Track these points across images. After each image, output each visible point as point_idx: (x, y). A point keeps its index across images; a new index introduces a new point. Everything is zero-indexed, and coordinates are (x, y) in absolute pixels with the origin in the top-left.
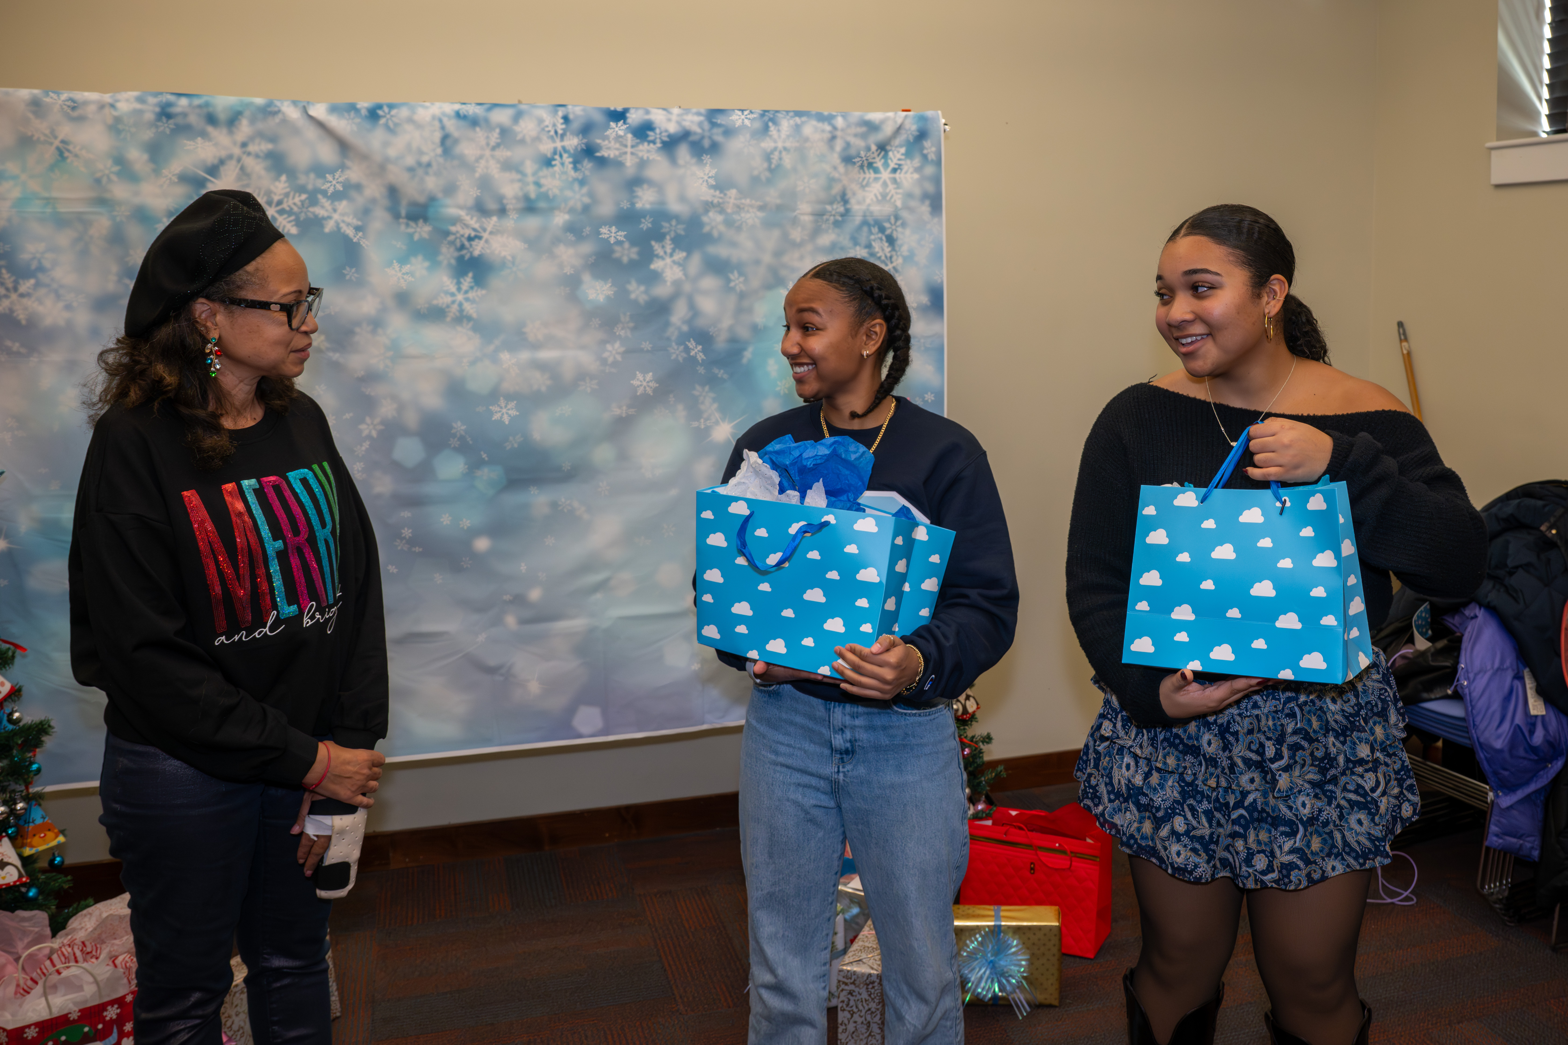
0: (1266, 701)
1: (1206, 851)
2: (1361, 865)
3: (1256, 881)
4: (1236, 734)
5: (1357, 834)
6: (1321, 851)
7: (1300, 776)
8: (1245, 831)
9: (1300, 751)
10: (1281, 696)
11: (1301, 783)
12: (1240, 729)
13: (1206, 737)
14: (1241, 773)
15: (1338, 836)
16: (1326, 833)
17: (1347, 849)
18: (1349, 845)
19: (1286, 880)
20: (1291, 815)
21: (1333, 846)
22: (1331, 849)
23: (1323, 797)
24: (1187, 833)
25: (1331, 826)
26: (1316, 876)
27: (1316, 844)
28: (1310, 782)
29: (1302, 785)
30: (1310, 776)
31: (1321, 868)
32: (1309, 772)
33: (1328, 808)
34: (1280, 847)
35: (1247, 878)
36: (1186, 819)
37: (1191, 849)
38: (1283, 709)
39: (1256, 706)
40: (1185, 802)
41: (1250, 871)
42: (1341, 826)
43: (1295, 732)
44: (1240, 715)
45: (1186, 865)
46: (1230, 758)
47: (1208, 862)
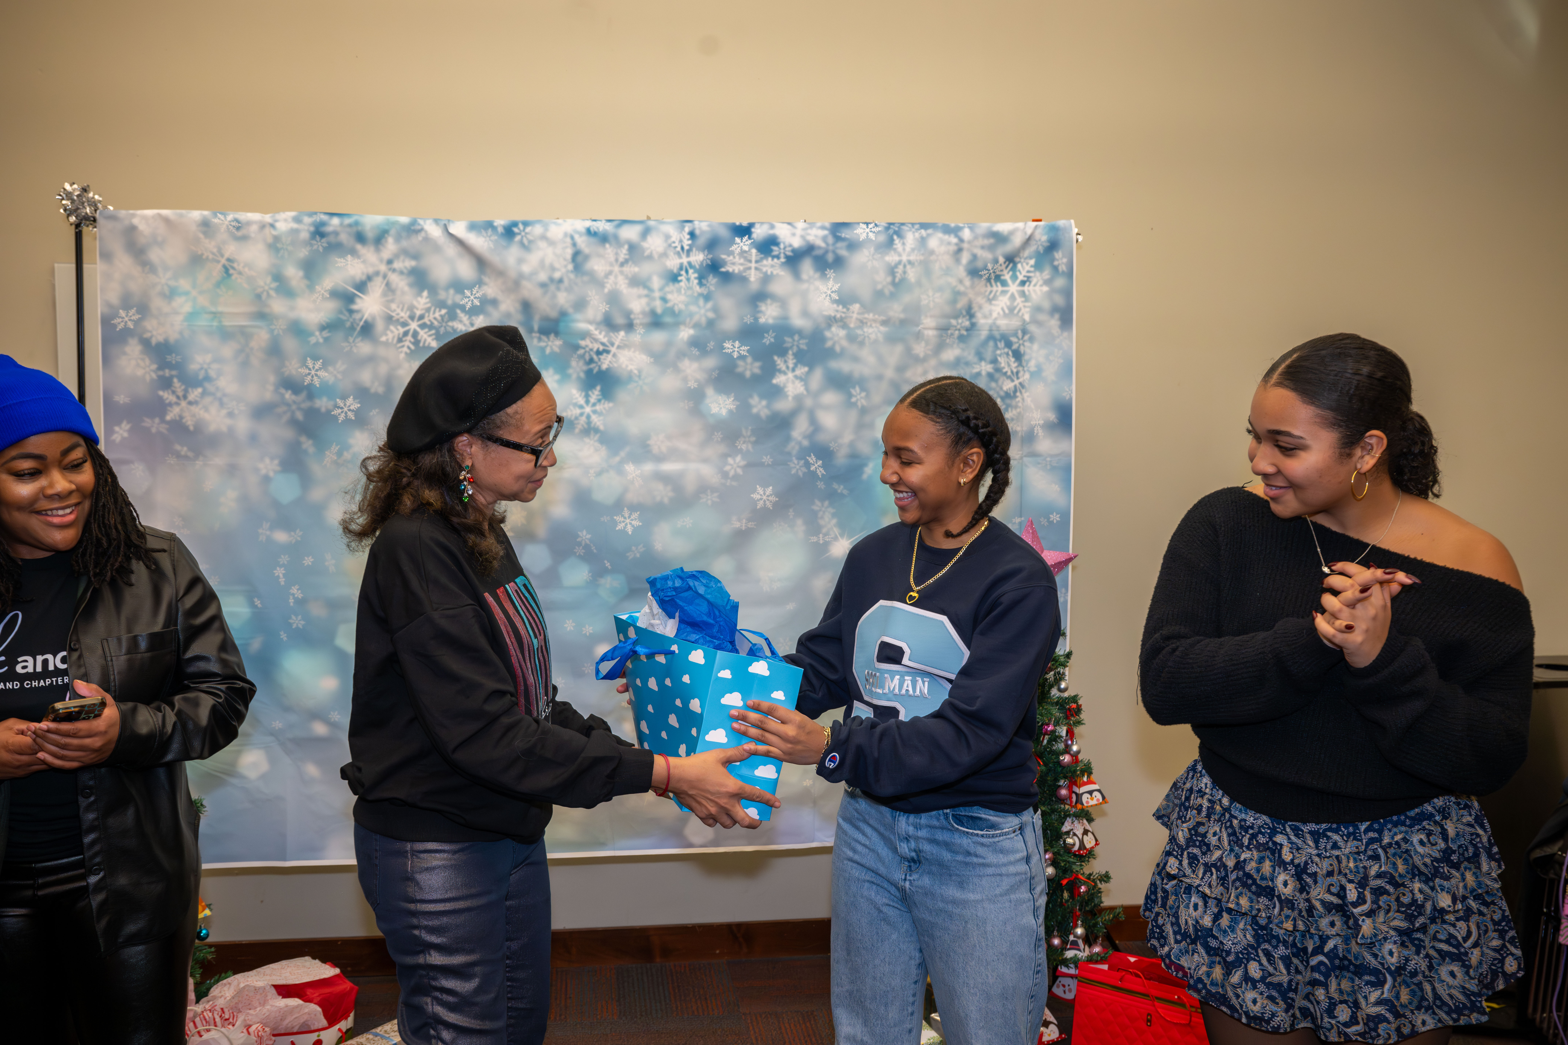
0: (1346, 841)
1: (1285, 999)
2: (1455, 1020)
3: (1339, 1033)
4: (1314, 875)
5: (1450, 987)
6: (1410, 1003)
7: (1385, 922)
8: (1326, 979)
9: (1385, 896)
10: (1363, 836)
11: (1386, 930)
12: (1318, 870)
13: (1281, 878)
14: (1321, 917)
15: (1427, 987)
16: (1415, 984)
17: (1438, 1003)
18: (1440, 998)
19: (1373, 1034)
20: (1377, 963)
21: (1423, 998)
22: (1420, 1002)
23: (1410, 945)
24: (1263, 979)
25: (1420, 977)
26: (1406, 1031)
27: (1405, 997)
28: (1395, 929)
29: (1387, 932)
30: (1396, 923)
31: (1410, 1022)
32: (1395, 918)
33: (1416, 957)
34: (1366, 997)
35: (1329, 1030)
36: (1261, 964)
37: (1268, 997)
38: (1365, 850)
39: (1335, 846)
40: (1259, 946)
41: (1333, 1022)
42: (1431, 977)
43: (1379, 876)
44: (1319, 855)
45: (1262, 1013)
46: (1308, 900)
47: (1287, 1011)
